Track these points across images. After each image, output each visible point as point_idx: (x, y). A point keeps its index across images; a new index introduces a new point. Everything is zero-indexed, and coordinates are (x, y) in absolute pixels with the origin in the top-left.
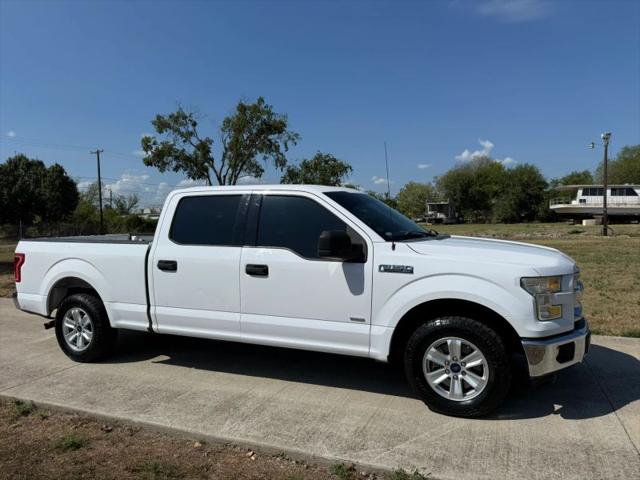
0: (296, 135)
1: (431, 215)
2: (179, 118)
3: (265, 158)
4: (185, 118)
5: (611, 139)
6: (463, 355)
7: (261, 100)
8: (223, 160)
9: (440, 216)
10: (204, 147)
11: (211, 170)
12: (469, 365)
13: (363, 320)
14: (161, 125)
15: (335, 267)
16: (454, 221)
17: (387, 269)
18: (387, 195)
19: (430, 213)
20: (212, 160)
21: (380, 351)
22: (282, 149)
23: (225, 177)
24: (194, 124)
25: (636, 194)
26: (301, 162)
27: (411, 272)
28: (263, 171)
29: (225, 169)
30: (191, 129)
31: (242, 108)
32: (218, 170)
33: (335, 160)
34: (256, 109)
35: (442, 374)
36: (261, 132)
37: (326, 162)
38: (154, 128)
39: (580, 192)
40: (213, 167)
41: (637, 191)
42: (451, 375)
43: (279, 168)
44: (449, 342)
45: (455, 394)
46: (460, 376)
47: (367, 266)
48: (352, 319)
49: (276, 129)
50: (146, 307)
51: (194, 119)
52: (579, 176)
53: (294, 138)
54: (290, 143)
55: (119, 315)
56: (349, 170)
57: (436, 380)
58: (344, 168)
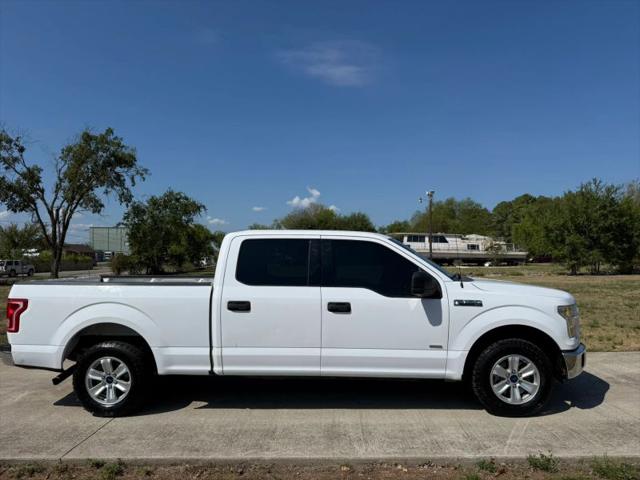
0: (146, 170)
2: (2, 141)
3: (106, 192)
4: (9, 141)
5: (434, 195)
6: (520, 368)
7: (110, 131)
8: (57, 192)
10: (32, 176)
11: (39, 202)
12: (524, 375)
13: (440, 347)
15: (415, 303)
17: (461, 303)
20: (43, 191)
21: (456, 372)
22: (128, 183)
23: (58, 211)
24: (22, 150)
25: (446, 242)
26: (149, 198)
27: (481, 305)
28: (102, 206)
29: (58, 203)
30: (16, 154)
31: (87, 138)
32: (49, 202)
33: (186, 199)
34: (103, 139)
35: (504, 385)
36: (108, 164)
37: (177, 200)
39: (406, 239)
40: (43, 199)
41: (448, 239)
42: (512, 384)
43: (124, 204)
44: (510, 359)
45: (516, 398)
46: (518, 385)
47: (443, 300)
48: (431, 347)
49: (126, 162)
50: (208, 349)
51: (21, 143)
52: (400, 224)
53: (143, 173)
54: (137, 178)
55: (170, 361)
56: (202, 210)
57: (499, 390)
58: (197, 208)
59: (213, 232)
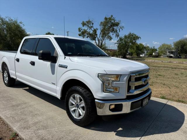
0: (123, 27)
1: (168, 55)
2: (89, 22)
3: (113, 34)
4: (90, 22)
7: (112, 16)
8: (100, 35)
9: (172, 55)
10: (95, 31)
11: (96, 39)
12: (81, 106)
13: (55, 84)
14: (84, 24)
16: (177, 57)
18: (154, 47)
19: (168, 54)
20: (97, 35)
22: (118, 31)
23: (100, 40)
24: (93, 24)
26: (124, 36)
28: (112, 38)
29: (100, 37)
30: (92, 25)
31: (106, 19)
33: (135, 35)
34: (110, 19)
35: (73, 107)
36: (111, 26)
37: (132, 36)
38: (82, 25)
40: (97, 37)
42: (76, 108)
43: (117, 37)
44: (76, 96)
45: (76, 116)
46: (78, 109)
47: (56, 64)
48: (52, 83)
49: (116, 25)
50: (15, 72)
51: (93, 22)
53: (122, 28)
54: (121, 30)
55: (12, 74)
56: (140, 38)
58: (138, 38)
59: (145, 46)
